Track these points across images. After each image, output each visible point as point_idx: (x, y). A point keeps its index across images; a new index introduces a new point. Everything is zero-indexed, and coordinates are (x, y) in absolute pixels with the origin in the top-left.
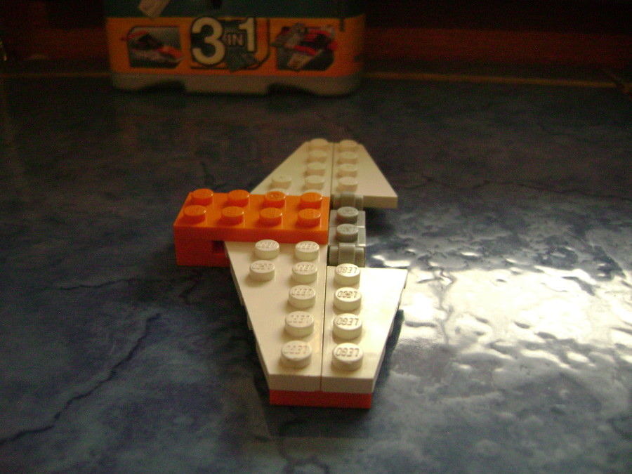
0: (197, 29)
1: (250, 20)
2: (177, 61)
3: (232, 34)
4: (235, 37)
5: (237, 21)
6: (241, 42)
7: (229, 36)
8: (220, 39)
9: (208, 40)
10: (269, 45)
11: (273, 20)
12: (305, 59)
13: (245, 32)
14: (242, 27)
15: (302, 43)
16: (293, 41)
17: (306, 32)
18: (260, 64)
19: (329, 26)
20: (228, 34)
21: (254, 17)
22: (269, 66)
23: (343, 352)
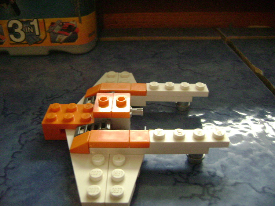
0: (10, 26)
1: (35, 20)
2: (3, 41)
3: (27, 27)
4: (29, 28)
5: (29, 21)
6: (32, 31)
7: (26, 28)
8: (22, 30)
9: (16, 30)
10: (46, 32)
11: (46, 20)
12: (64, 37)
13: (33, 26)
14: (31, 23)
15: (62, 30)
16: (57, 29)
17: (63, 24)
18: (43, 40)
19: (74, 21)
20: (25, 27)
21: (37, 19)
22: (47, 41)
23: (115, 190)
